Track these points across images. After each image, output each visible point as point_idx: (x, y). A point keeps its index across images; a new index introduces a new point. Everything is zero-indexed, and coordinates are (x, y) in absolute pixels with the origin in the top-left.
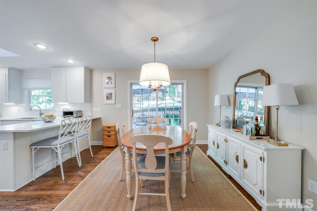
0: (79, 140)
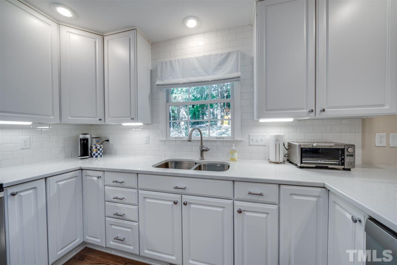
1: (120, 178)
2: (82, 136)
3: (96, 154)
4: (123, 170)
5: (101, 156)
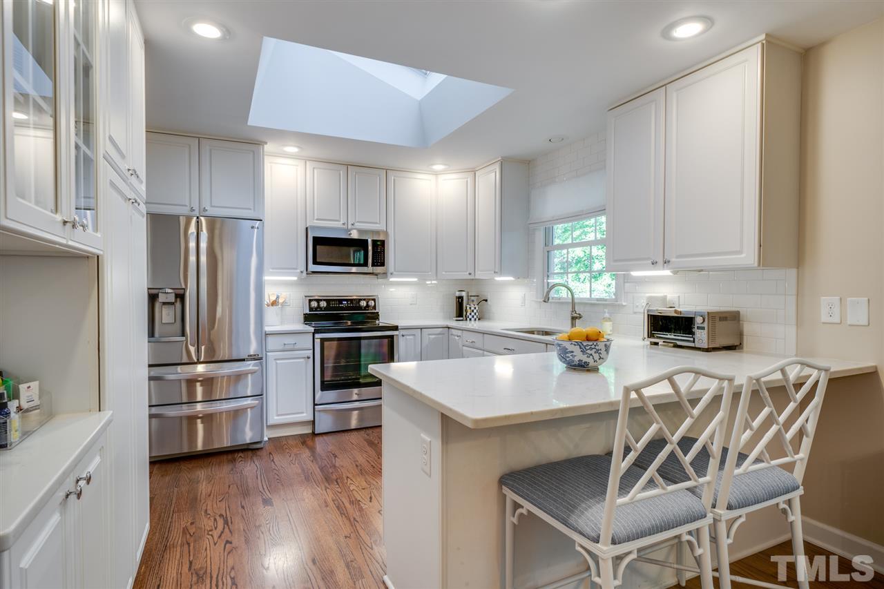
0: (730, 523)
2: (458, 294)
5: (475, 320)
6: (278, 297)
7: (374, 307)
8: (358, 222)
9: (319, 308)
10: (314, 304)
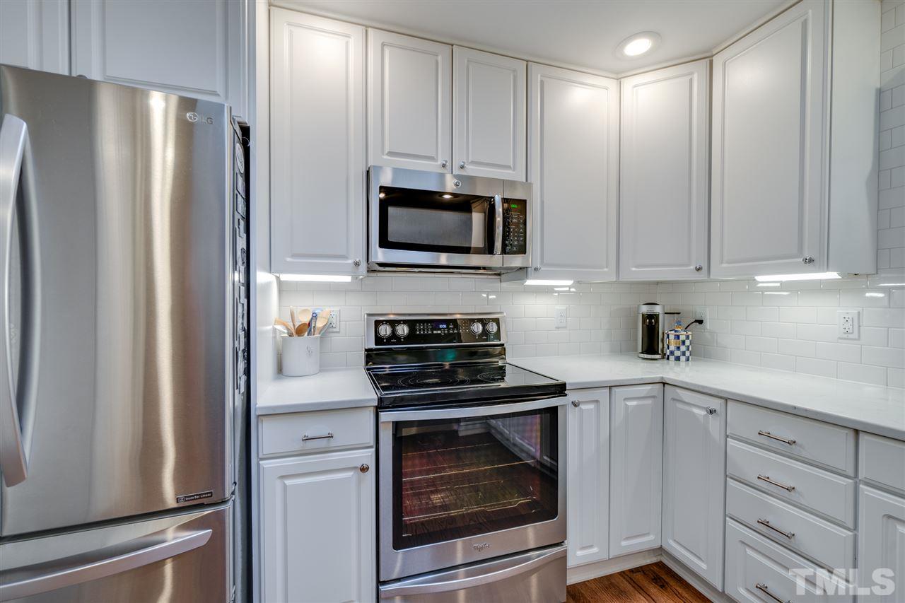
1: (783, 429)
2: (645, 309)
3: (677, 353)
4: (795, 408)
5: (688, 360)
6: (315, 316)
7: (498, 335)
8: (473, 163)
9: (394, 337)
10: (385, 331)
